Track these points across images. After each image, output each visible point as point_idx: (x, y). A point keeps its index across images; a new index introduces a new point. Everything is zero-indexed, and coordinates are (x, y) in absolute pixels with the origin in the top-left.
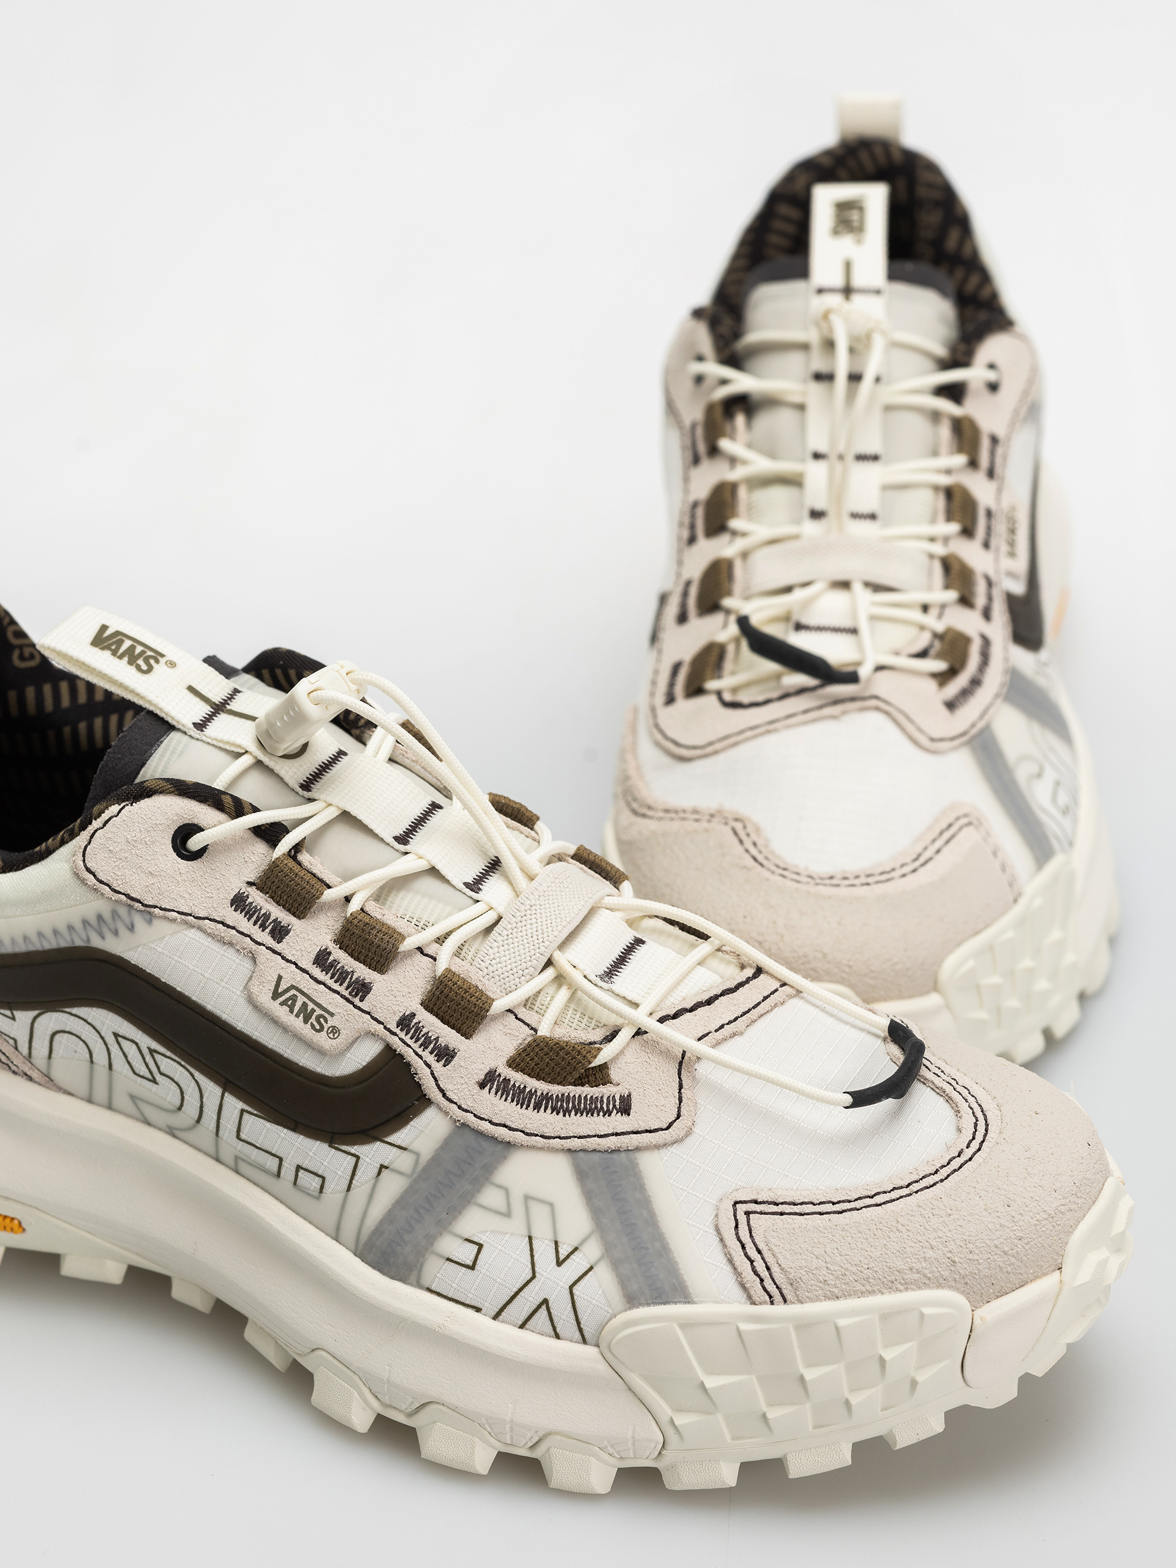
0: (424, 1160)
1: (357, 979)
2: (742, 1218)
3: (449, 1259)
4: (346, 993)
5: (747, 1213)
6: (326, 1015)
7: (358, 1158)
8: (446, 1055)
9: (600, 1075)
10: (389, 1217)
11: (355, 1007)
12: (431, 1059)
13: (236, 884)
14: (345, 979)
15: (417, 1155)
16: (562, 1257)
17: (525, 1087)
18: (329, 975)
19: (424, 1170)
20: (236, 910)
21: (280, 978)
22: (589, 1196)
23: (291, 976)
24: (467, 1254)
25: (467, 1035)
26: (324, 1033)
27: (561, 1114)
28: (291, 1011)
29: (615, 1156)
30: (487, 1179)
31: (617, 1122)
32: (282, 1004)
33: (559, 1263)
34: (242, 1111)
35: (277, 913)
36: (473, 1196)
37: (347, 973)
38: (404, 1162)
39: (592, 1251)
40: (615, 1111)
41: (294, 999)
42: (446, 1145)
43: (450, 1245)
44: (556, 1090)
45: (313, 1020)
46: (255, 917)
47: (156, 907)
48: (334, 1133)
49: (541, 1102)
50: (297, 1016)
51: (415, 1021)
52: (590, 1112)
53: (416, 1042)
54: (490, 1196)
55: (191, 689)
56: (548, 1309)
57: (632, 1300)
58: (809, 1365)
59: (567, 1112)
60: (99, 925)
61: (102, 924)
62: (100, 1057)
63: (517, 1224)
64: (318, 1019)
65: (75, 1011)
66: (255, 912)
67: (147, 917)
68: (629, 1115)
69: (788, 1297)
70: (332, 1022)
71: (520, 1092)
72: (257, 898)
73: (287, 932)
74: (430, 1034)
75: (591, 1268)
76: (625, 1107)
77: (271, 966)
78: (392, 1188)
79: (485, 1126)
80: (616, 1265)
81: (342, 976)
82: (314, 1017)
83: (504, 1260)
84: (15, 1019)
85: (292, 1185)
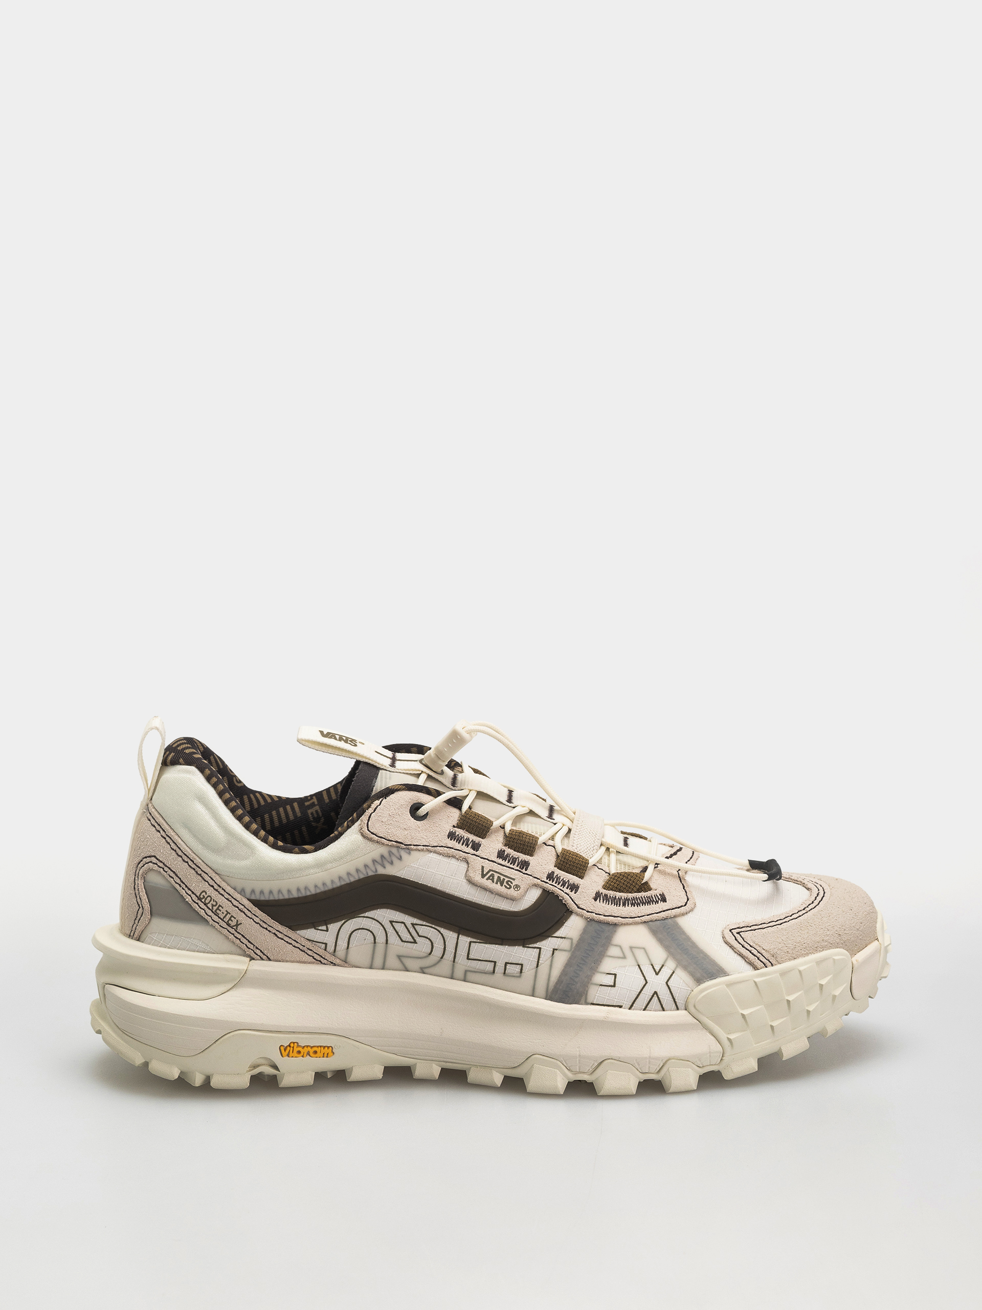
0: (575, 942)
1: (521, 860)
2: (737, 936)
3: (601, 985)
4: (518, 868)
5: (738, 933)
6: (511, 880)
7: (540, 949)
8: (574, 888)
9: (646, 887)
10: (564, 973)
11: (524, 873)
12: (568, 891)
13: (448, 828)
14: (516, 861)
15: (571, 939)
16: (657, 971)
17: (615, 897)
18: (507, 861)
19: (577, 945)
20: (451, 840)
21: (483, 867)
22: (660, 941)
23: (488, 866)
24: (609, 980)
25: (581, 877)
26: (512, 889)
27: (636, 906)
29: (666, 921)
30: (609, 943)
31: (661, 906)
32: (487, 879)
33: (657, 974)
34: (470, 942)
35: (472, 837)
36: (605, 952)
37: (516, 859)
38: (565, 944)
39: (671, 965)
40: (660, 901)
41: (493, 876)
42: (585, 931)
43: (599, 978)
44: (630, 895)
45: (505, 884)
46: (462, 841)
47: (411, 845)
48: (524, 939)
49: (625, 902)
50: (497, 883)
51: (555, 875)
52: (649, 903)
53: (558, 884)
54: (613, 951)
55: (377, 752)
56: (657, 996)
57: (699, 981)
58: (789, 994)
59: (638, 904)
60: (382, 861)
61: (384, 860)
62: (381, 938)
63: (630, 960)
64: (507, 882)
65: (367, 914)
66: (462, 838)
67: (408, 851)
68: (666, 902)
69: (773, 962)
70: (514, 883)
71: (614, 900)
72: (460, 832)
73: (480, 845)
74: (564, 879)
75: (673, 972)
76: (664, 900)
77: (477, 863)
78: (561, 959)
79: (602, 918)
80: (685, 968)
81: (514, 860)
82: (505, 882)
83: (629, 980)
84: (327, 930)
85: (502, 975)
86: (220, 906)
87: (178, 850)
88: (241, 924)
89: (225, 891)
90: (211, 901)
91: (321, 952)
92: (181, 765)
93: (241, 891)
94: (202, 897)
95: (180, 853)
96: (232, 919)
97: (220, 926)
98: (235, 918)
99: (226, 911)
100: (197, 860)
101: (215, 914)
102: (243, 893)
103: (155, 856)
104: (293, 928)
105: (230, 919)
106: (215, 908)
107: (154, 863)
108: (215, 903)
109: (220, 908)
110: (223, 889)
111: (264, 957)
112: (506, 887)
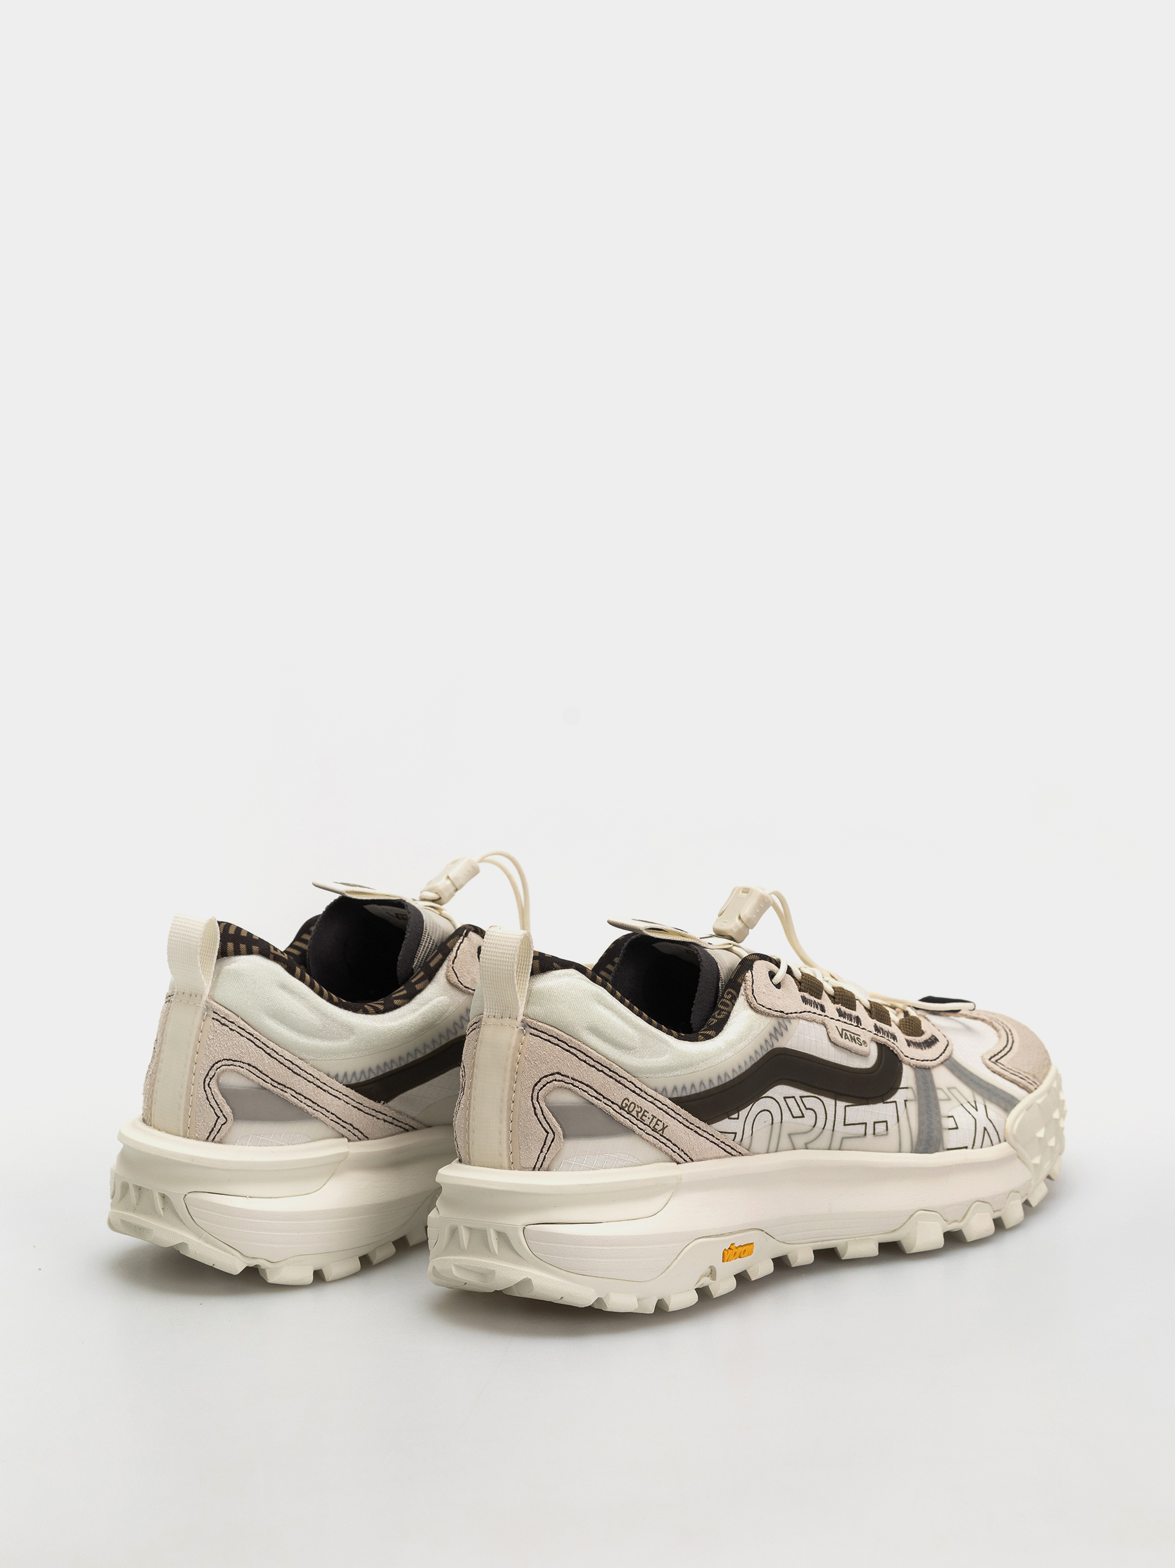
0: (916, 1090)
1: (854, 1017)
3: (948, 1129)
4: (855, 1024)
5: (997, 1061)
7: (895, 1102)
8: (893, 1036)
10: (921, 1123)
11: (861, 1029)
12: (891, 1040)
13: (798, 993)
14: (851, 1017)
15: (912, 1088)
16: (975, 1107)
17: (916, 1041)
18: (846, 1018)
19: (918, 1093)
20: (805, 1004)
22: (960, 1079)
24: (952, 1123)
25: (891, 1026)
27: (929, 1048)
30: (935, 1087)
31: (940, 1045)
33: (976, 1110)
34: (844, 1107)
35: (816, 999)
36: (936, 1096)
37: (850, 1015)
38: (910, 1094)
39: (980, 1100)
40: (936, 1042)
42: (917, 1078)
43: (945, 1123)
44: (921, 1039)
46: (812, 1004)
47: (789, 1014)
48: (882, 1096)
49: (922, 1046)
51: (877, 1027)
53: (884, 1035)
54: (940, 1094)
56: (987, 1131)
57: (1006, 1111)
60: (776, 1034)
62: (777, 1119)
63: (954, 1100)
65: (767, 1094)
66: (810, 1001)
67: (788, 1020)
68: (939, 1041)
69: (1038, 1083)
71: (915, 1044)
72: (806, 995)
73: (824, 1006)
74: (886, 1031)
75: (985, 1106)
78: (913, 1108)
79: (922, 1063)
80: (990, 1101)
81: (849, 1017)
83: (964, 1120)
84: (738, 1118)
85: (873, 1136)
86: (645, 1111)
87: (587, 1059)
88: (667, 1126)
89: (647, 1094)
90: (635, 1107)
91: (732, 1144)
92: (556, 969)
93: (663, 1091)
94: (624, 1105)
95: (592, 1063)
96: (659, 1122)
97: (646, 1133)
98: (661, 1121)
99: (652, 1115)
100: (614, 1067)
101: (641, 1122)
102: (664, 1092)
103: (558, 1073)
104: (709, 1121)
105: (657, 1124)
106: (640, 1115)
107: (559, 1081)
108: (640, 1110)
109: (646, 1113)
110: (645, 1092)
111: (687, 1159)
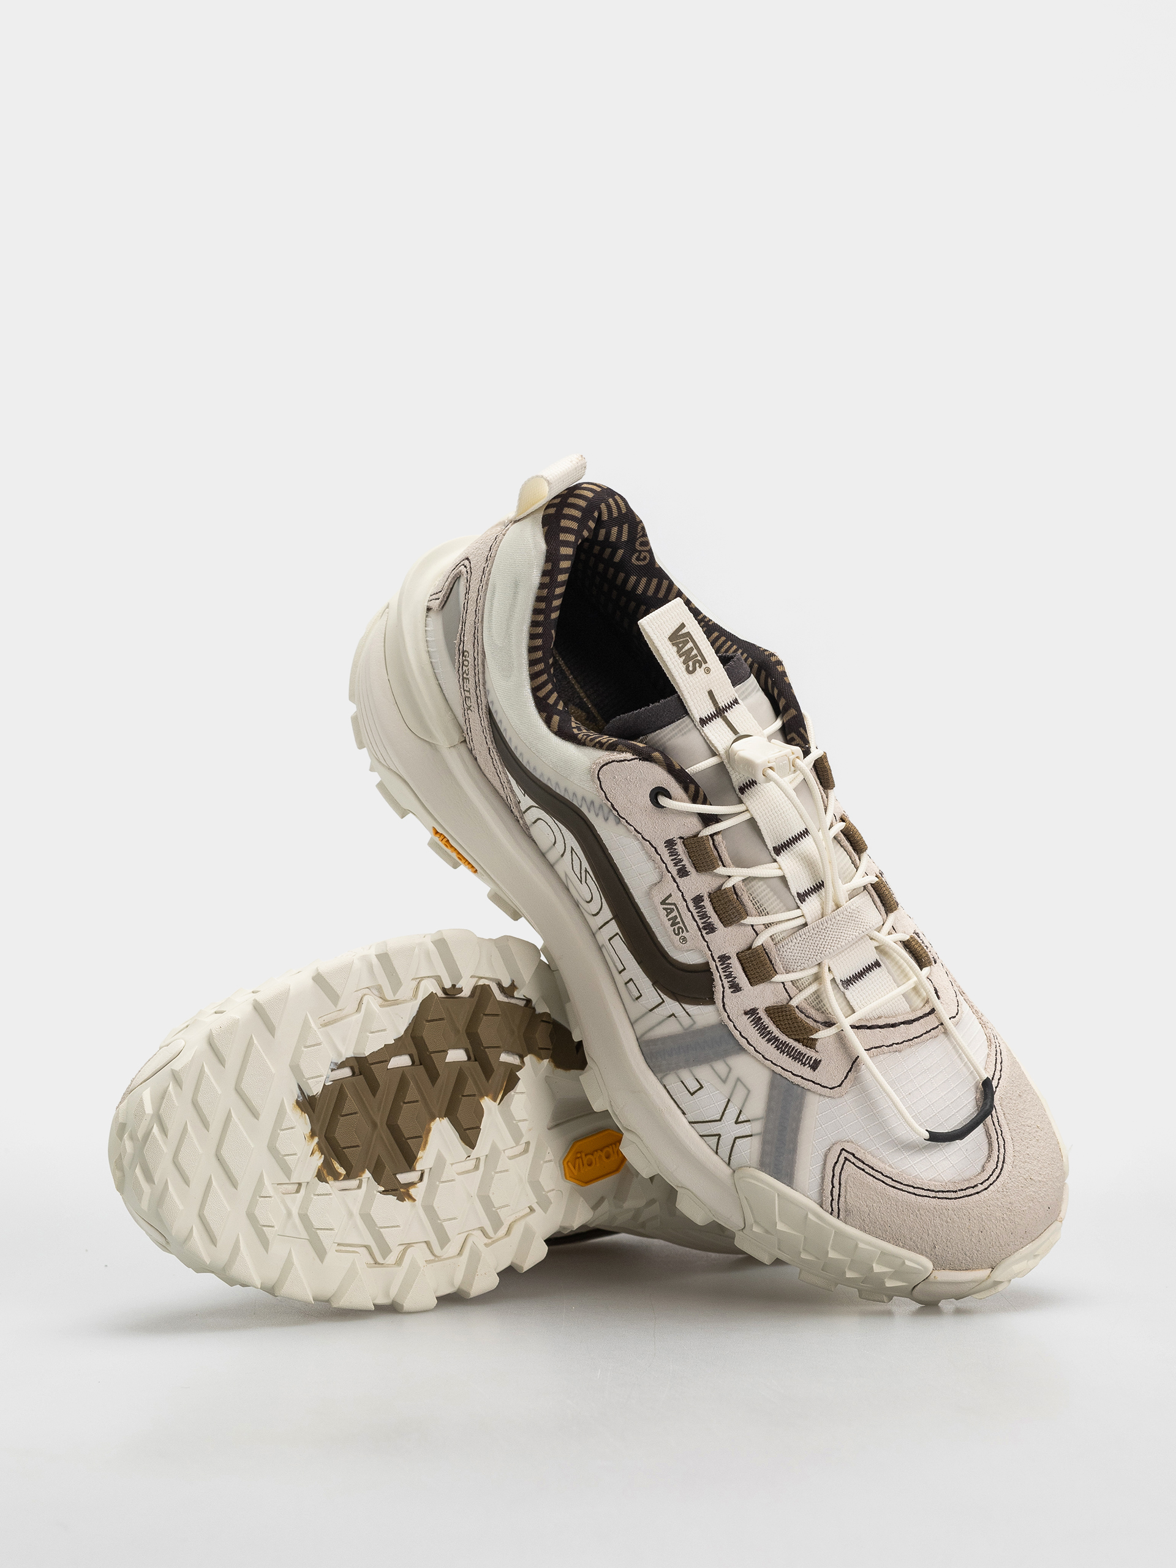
0: (695, 1027)
1: (710, 922)
2: (842, 1160)
3: (682, 1082)
4: (701, 926)
5: (846, 1159)
6: (684, 929)
7: (663, 1002)
8: (736, 988)
9: (811, 1044)
10: (664, 1040)
11: (702, 935)
12: (727, 985)
13: (674, 834)
14: (704, 918)
15: (694, 1022)
16: (739, 1120)
17: (768, 1027)
18: (697, 911)
19: (693, 1032)
20: (666, 847)
21: (670, 895)
22: (770, 1098)
23: (676, 898)
24: (693, 1086)
25: (752, 985)
26: (678, 937)
27: (779, 1051)
28: (667, 916)
29: (795, 1087)
30: (723, 1057)
31: (806, 1072)
33: (737, 1122)
34: (617, 934)
35: (686, 862)
36: (712, 1061)
37: (707, 916)
38: (686, 1022)
39: (756, 1127)
40: (808, 1065)
41: (672, 910)
42: (712, 1028)
43: (686, 1075)
44: (783, 1038)
45: (676, 927)
46: (674, 857)
47: (624, 819)
48: (658, 981)
49: (772, 1039)
50: (669, 920)
51: (728, 962)
52: (795, 1059)
53: (723, 972)
54: (720, 1067)
55: (711, 693)
56: (719, 1139)
57: (763, 1166)
58: (833, 1249)
59: (782, 1052)
61: (592, 806)
62: (559, 849)
63: (726, 1089)
64: (679, 928)
65: (558, 823)
66: (675, 855)
67: (618, 820)
68: (814, 1071)
69: (841, 1217)
70: (685, 934)
71: (763, 1029)
72: (680, 848)
73: (687, 875)
74: (732, 973)
75: (751, 1136)
76: (815, 1065)
77: (669, 887)
78: (671, 1028)
79: (736, 1034)
80: (764, 1143)
81: (704, 916)
82: (677, 926)
83: (710, 1102)
84: (525, 796)
85: (624, 983)
87: (479, 597)
89: (478, 674)
91: (514, 801)
93: (487, 692)
95: (478, 602)
97: (461, 692)
100: (480, 627)
102: (487, 694)
104: (502, 760)
110: (478, 671)
111: (473, 753)
112: (674, 929)
